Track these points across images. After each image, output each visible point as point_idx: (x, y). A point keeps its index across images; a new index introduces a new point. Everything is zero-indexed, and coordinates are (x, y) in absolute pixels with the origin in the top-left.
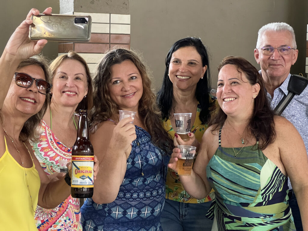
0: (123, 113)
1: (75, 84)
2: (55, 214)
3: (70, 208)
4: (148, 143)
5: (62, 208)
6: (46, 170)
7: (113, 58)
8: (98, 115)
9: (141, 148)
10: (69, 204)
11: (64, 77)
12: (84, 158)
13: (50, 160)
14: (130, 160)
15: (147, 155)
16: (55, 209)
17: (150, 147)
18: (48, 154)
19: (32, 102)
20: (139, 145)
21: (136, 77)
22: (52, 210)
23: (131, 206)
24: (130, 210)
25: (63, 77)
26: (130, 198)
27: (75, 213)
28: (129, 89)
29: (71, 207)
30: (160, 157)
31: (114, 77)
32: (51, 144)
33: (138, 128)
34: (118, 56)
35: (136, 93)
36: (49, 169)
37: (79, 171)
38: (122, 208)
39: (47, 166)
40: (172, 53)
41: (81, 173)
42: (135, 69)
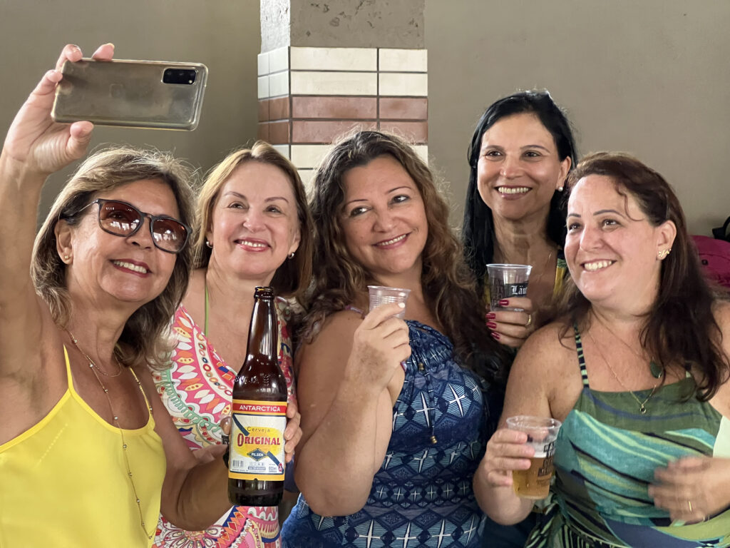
0: (380, 293)
1: (266, 222)
2: (214, 543)
3: (251, 529)
4: (445, 362)
5: (229, 529)
6: (190, 437)
7: (347, 153)
8: (321, 297)
9: (429, 377)
10: (247, 519)
11: (239, 205)
12: (261, 406)
13: (201, 412)
14: (401, 406)
15: (444, 390)
16: (214, 532)
17: (450, 372)
18: (196, 397)
19: (139, 273)
20: (422, 369)
21: (407, 198)
22: (206, 533)
23: (406, 521)
24: (401, 530)
25: (236, 206)
26: (402, 502)
27: (264, 540)
28: (390, 226)
29: (253, 526)
30: (478, 397)
31: (351, 199)
32: (204, 372)
33: (422, 328)
34: (361, 147)
35: (410, 236)
36: (199, 433)
37: (246, 438)
38: (382, 526)
39: (194, 426)
40: (482, 133)
41: (252, 443)
42: (405, 178)
